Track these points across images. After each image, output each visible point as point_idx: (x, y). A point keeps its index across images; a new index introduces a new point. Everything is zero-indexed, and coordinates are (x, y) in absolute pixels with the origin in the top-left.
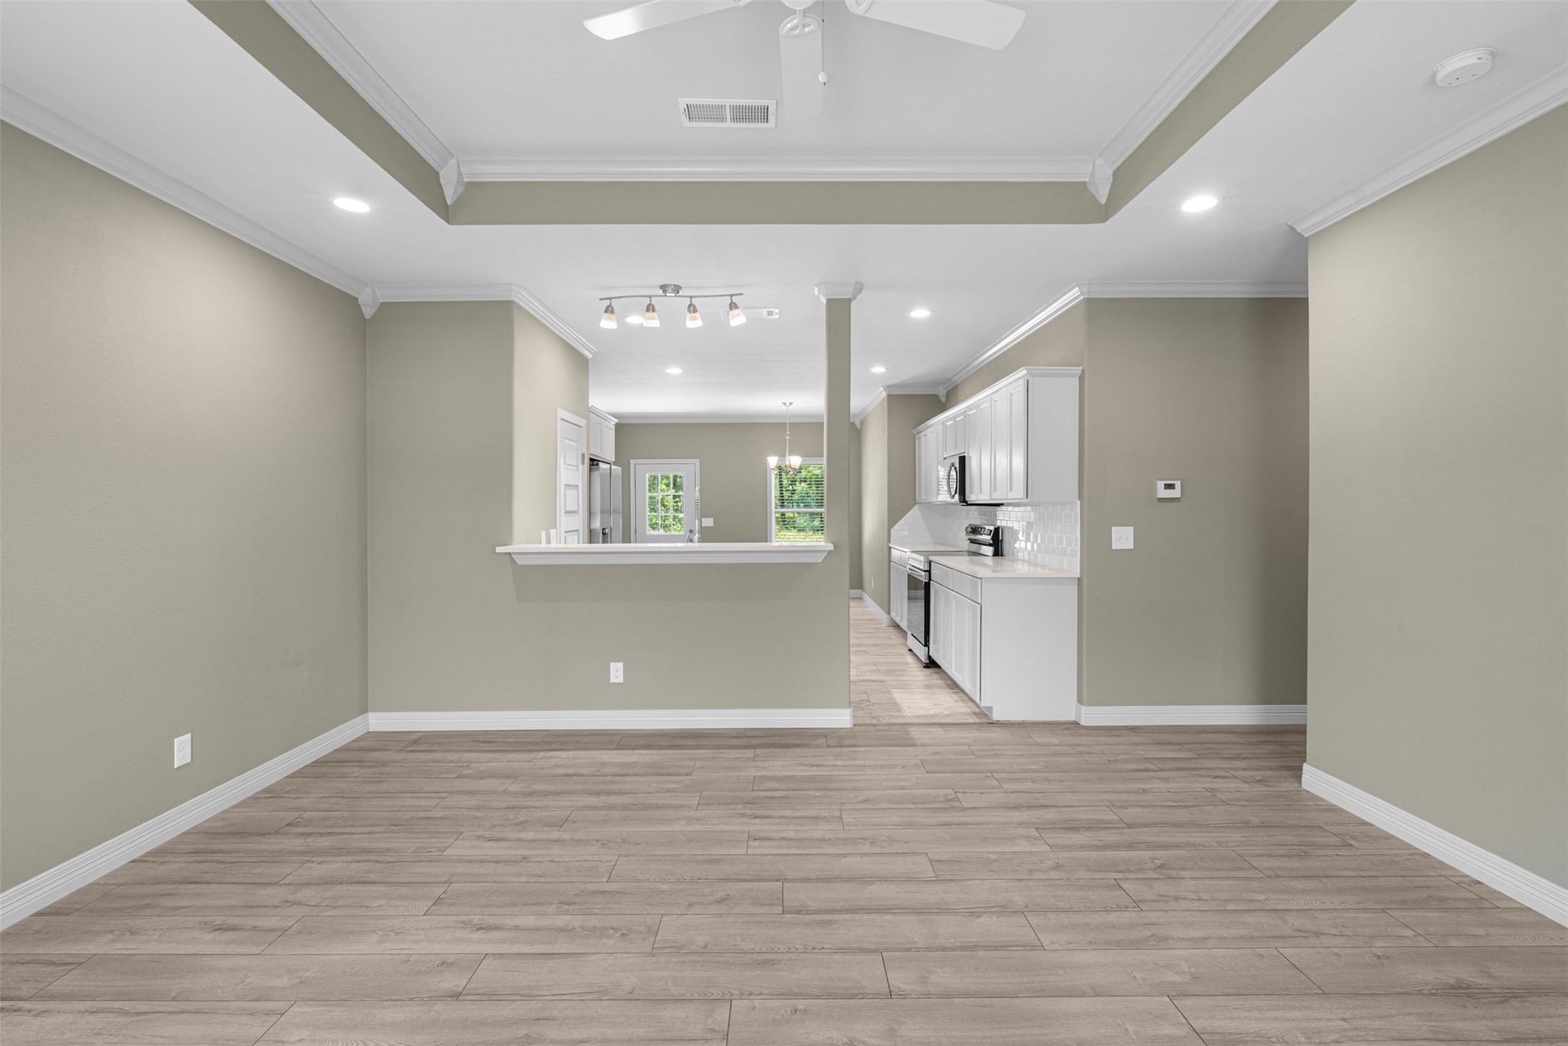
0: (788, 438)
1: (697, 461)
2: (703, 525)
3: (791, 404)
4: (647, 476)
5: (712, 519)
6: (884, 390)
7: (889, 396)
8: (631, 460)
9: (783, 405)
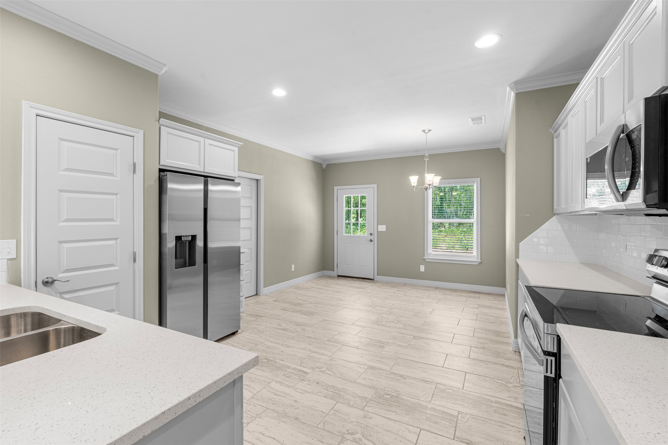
0: (427, 160)
1: (375, 186)
2: (379, 230)
3: (430, 131)
4: (345, 196)
5: (385, 226)
6: (512, 89)
7: (518, 96)
8: (335, 187)
9: (423, 133)
